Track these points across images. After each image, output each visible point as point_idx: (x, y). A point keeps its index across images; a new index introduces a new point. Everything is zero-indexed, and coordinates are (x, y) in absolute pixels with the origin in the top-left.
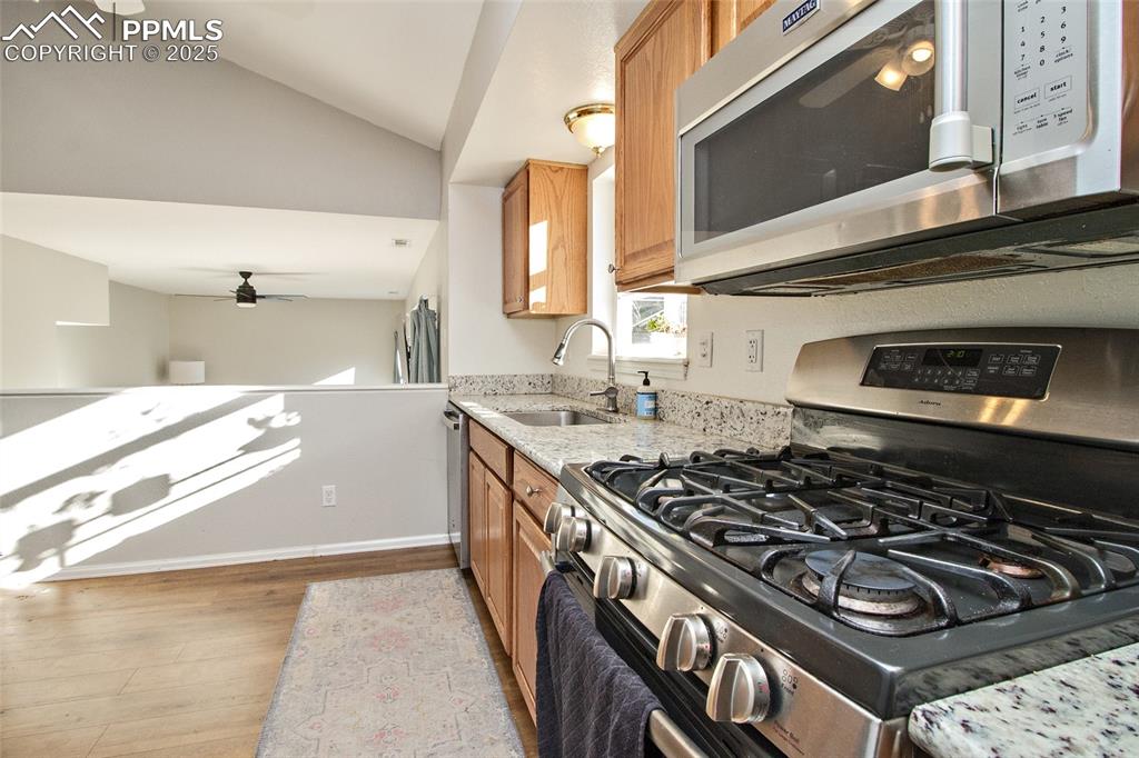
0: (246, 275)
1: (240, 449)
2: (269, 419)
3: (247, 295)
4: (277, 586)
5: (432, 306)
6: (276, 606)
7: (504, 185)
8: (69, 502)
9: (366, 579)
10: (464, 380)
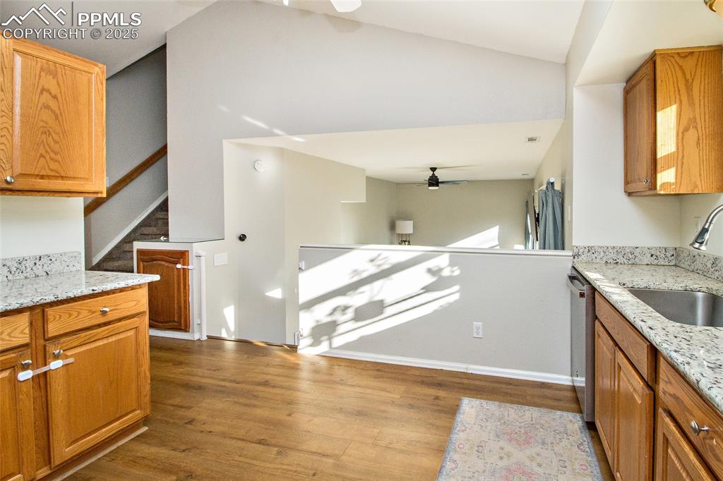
0: (433, 169)
1: (422, 289)
2: (441, 270)
3: (434, 181)
4: (442, 393)
5: (557, 187)
6: (440, 411)
7: (625, 80)
8: (335, 310)
9: (503, 405)
10: (587, 250)
